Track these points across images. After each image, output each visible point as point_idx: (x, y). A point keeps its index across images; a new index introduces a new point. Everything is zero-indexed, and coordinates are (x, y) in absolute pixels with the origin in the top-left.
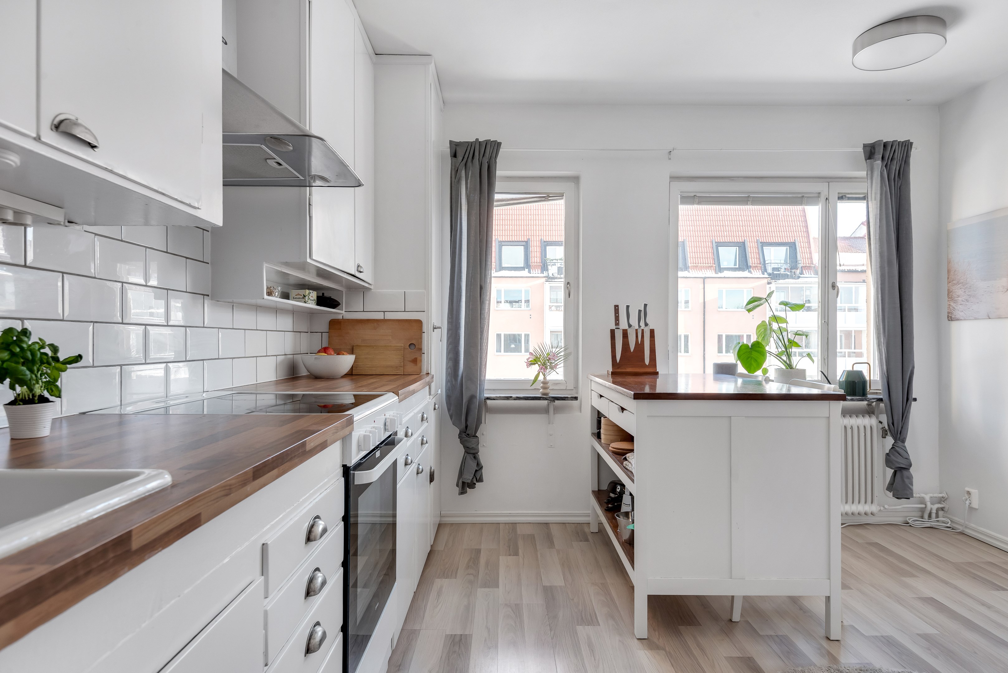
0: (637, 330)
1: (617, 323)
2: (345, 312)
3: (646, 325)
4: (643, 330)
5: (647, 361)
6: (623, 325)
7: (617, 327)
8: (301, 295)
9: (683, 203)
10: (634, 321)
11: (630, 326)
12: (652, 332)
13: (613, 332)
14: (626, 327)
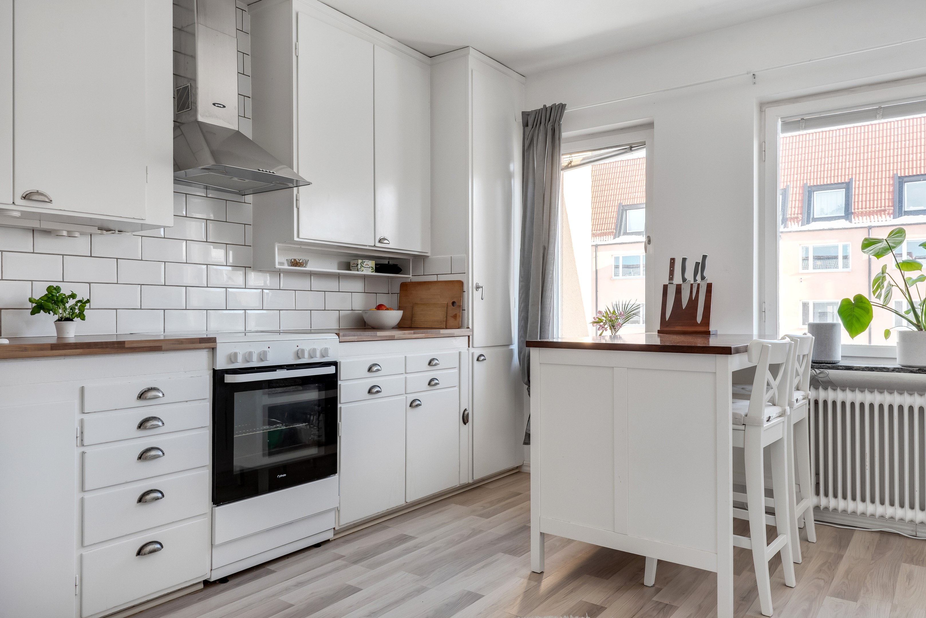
0: (692, 285)
1: (671, 278)
2: (412, 276)
3: (703, 278)
4: (699, 285)
5: (699, 319)
6: (678, 279)
7: (671, 282)
8: (356, 264)
9: (784, 130)
10: (689, 275)
11: (684, 280)
12: (709, 286)
13: (665, 288)
14: (680, 282)
